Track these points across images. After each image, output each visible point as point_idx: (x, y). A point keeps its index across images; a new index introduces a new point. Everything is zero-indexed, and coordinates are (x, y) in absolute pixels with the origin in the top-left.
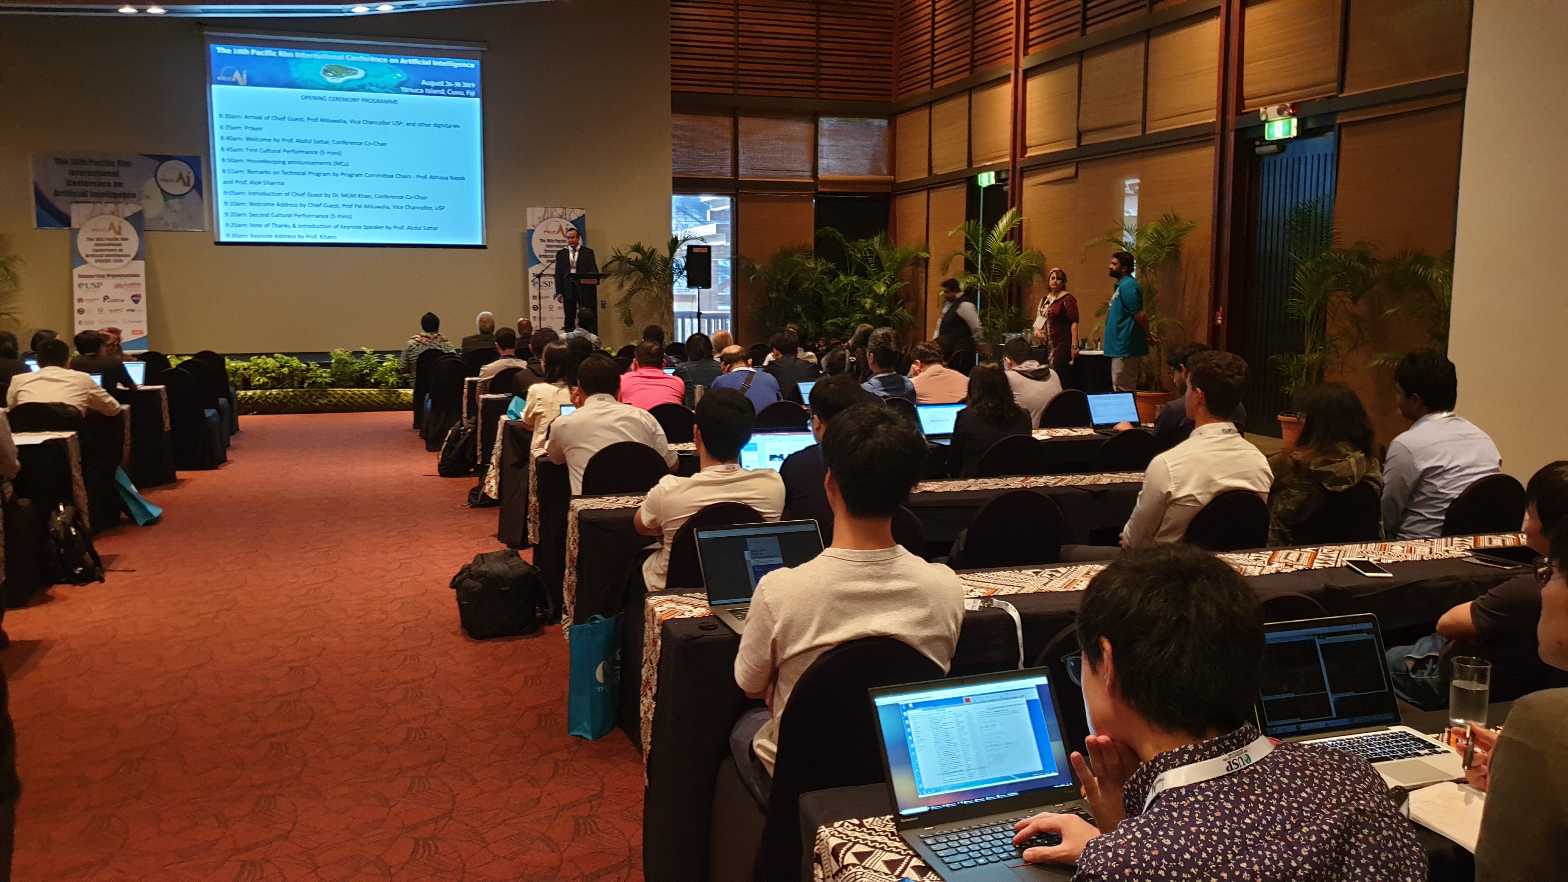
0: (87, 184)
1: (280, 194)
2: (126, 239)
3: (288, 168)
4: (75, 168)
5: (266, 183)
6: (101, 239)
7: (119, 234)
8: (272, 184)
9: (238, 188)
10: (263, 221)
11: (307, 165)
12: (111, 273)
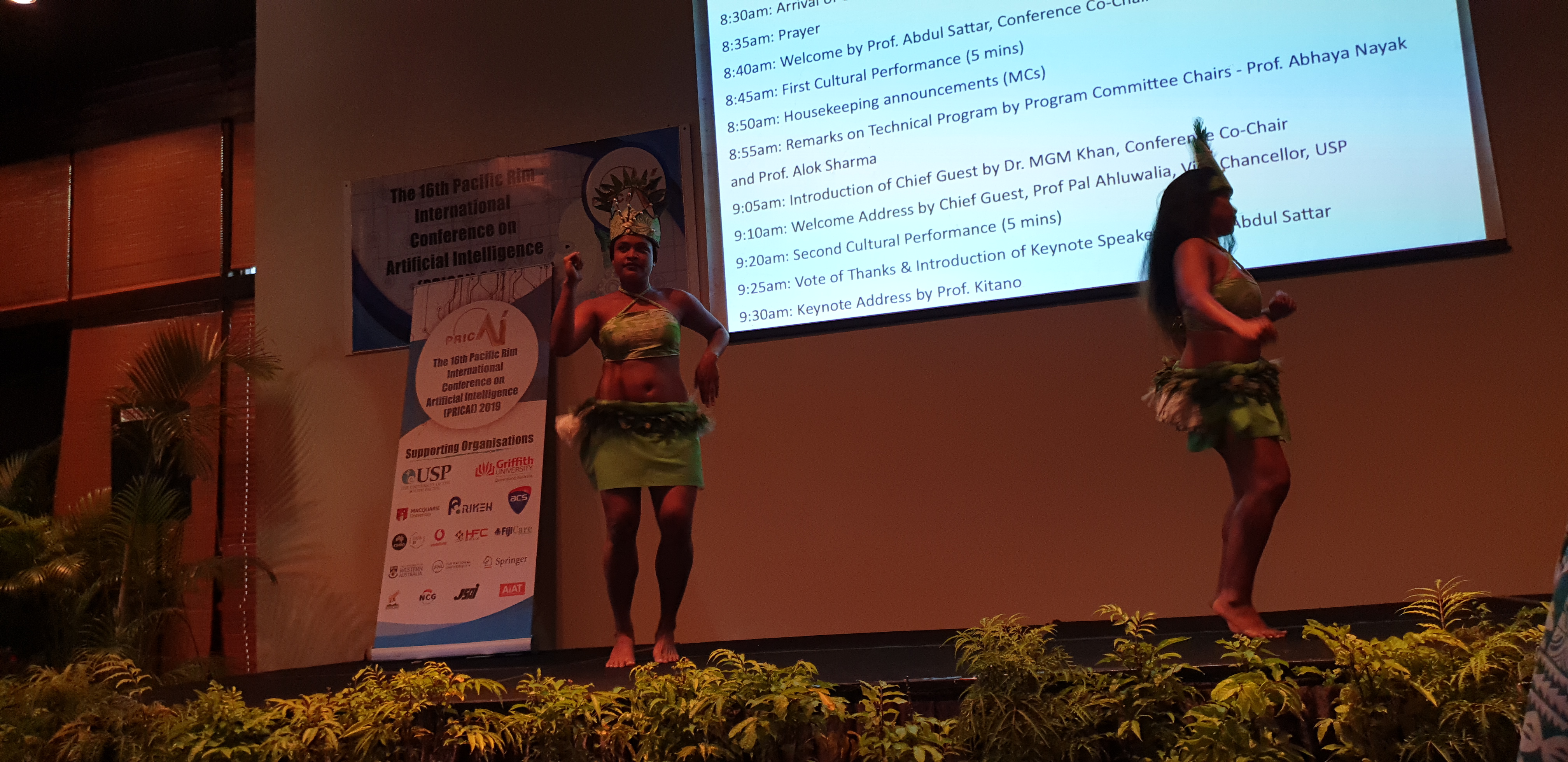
0: (447, 237)
1: (868, 188)
2: (514, 352)
3: (884, 115)
4: (428, 204)
5: (833, 164)
6: (464, 359)
7: (502, 341)
8: (847, 164)
9: (763, 191)
10: (826, 266)
11: (933, 99)
12: (471, 439)
